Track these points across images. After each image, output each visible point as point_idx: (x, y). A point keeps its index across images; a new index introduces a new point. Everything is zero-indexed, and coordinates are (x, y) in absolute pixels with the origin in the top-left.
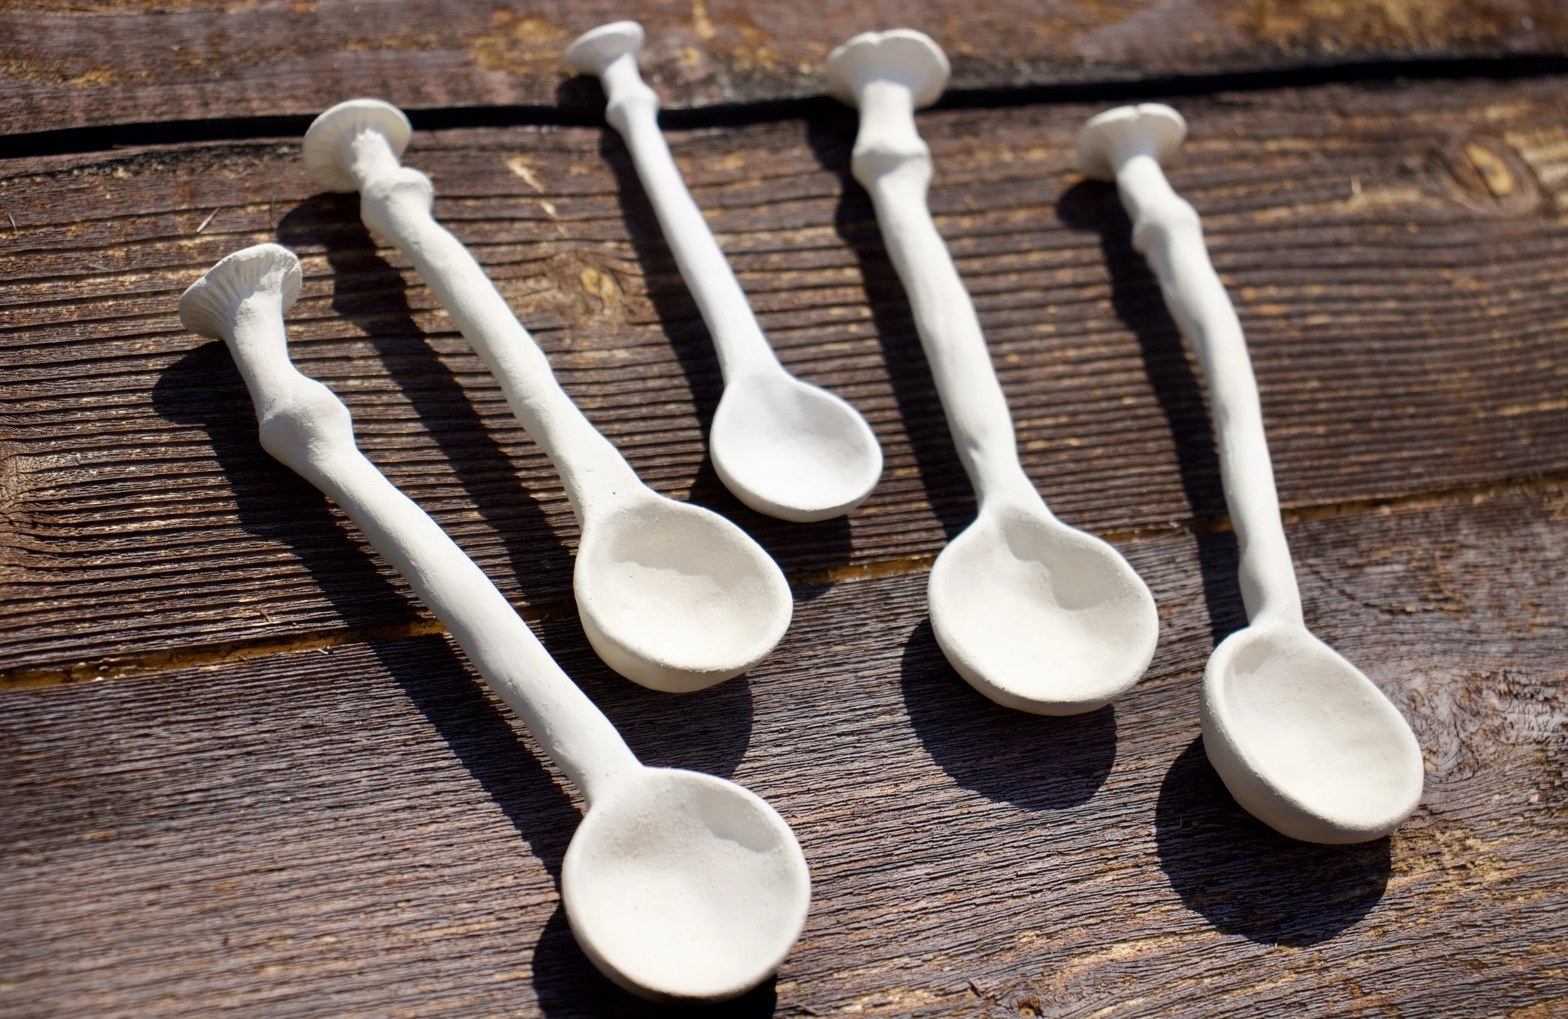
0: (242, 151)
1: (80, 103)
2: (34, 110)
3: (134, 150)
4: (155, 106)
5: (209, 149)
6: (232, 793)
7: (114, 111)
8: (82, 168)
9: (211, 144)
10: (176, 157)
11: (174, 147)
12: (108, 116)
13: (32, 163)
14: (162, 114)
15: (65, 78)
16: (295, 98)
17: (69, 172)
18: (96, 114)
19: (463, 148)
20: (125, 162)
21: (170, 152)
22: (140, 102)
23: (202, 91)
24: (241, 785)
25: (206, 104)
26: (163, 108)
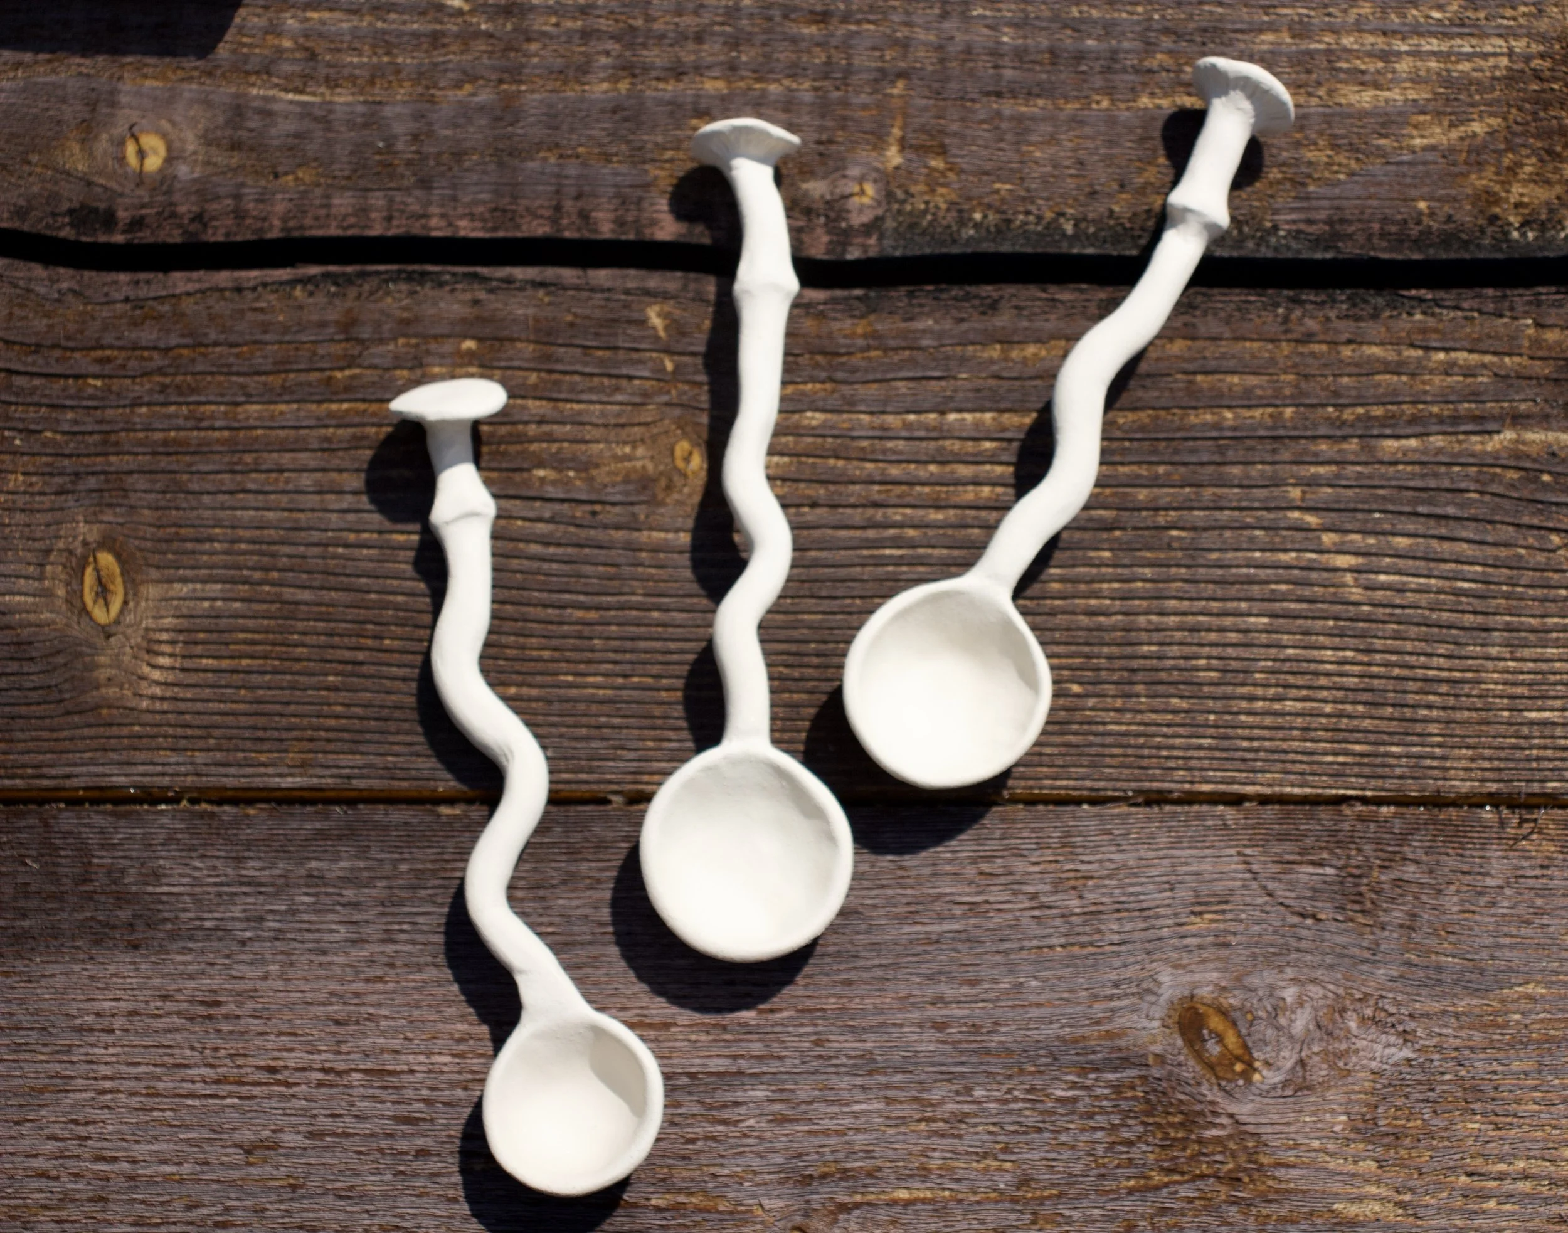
0: (410, 278)
1: (280, 208)
2: (239, 215)
3: (314, 270)
4: (345, 216)
5: (378, 273)
6: (238, 925)
7: (308, 221)
8: (265, 285)
9: (382, 268)
10: (349, 280)
11: (349, 269)
12: (302, 227)
13: (223, 277)
14: (351, 226)
15: (277, 176)
16: (472, 216)
17: (254, 289)
18: (291, 224)
19: (609, 290)
20: (304, 281)
21: (344, 274)
22: (334, 211)
23: (391, 201)
24: (248, 919)
25: (389, 219)
26: (352, 220)
